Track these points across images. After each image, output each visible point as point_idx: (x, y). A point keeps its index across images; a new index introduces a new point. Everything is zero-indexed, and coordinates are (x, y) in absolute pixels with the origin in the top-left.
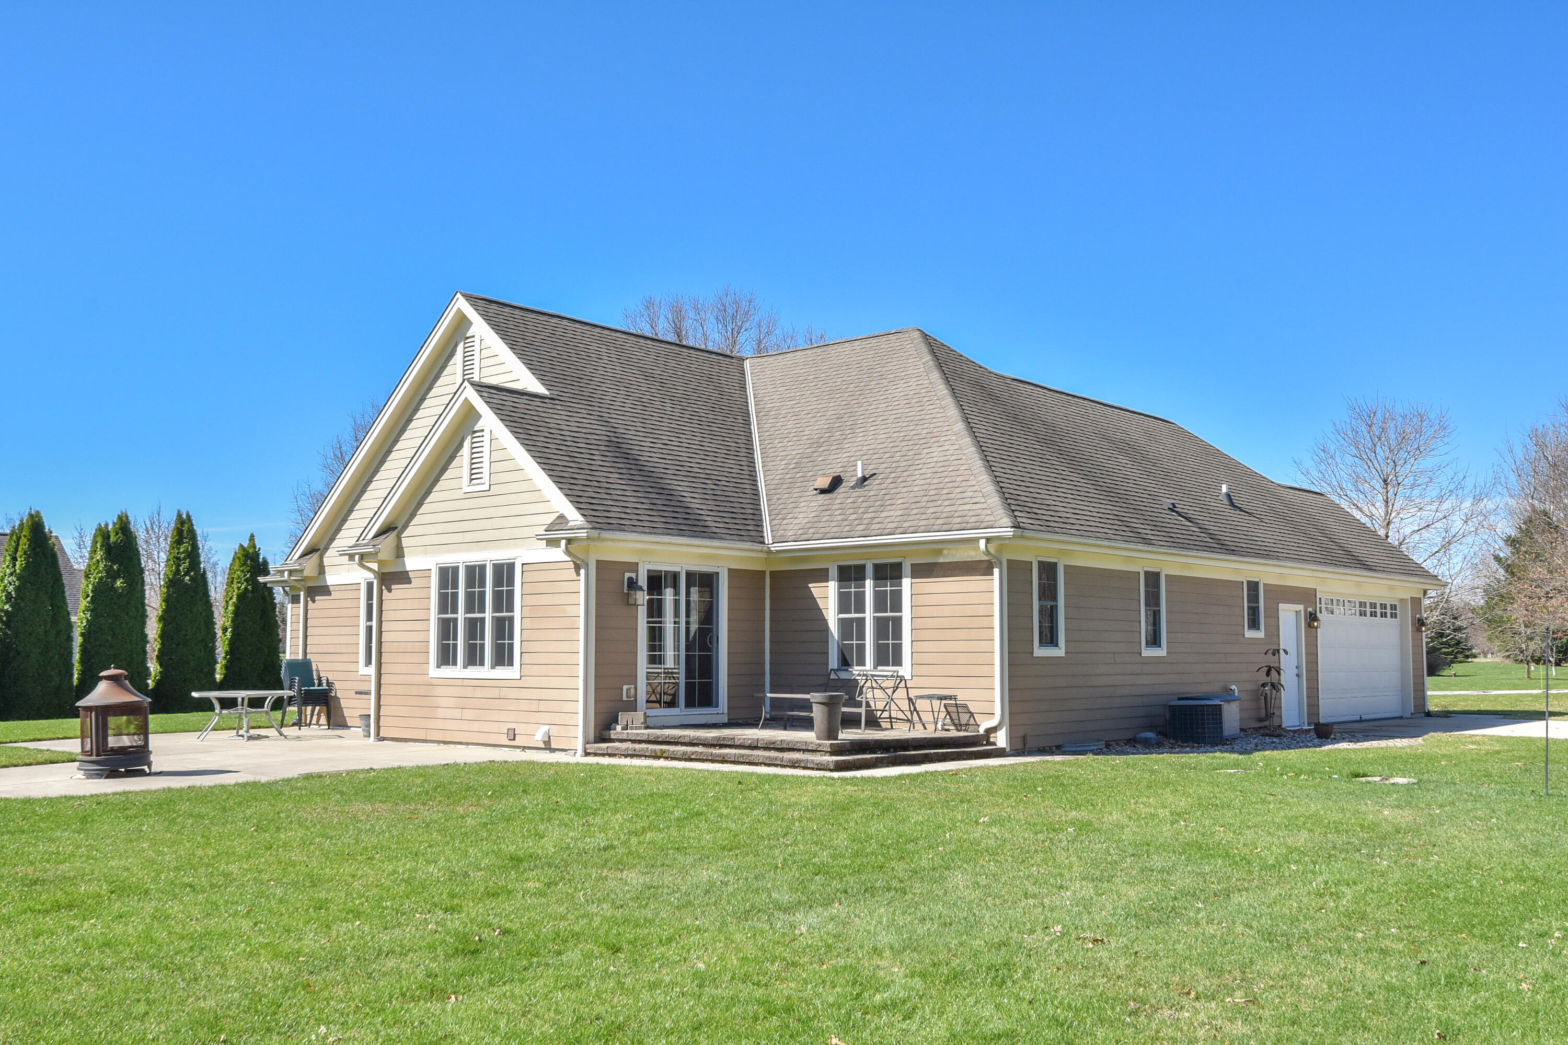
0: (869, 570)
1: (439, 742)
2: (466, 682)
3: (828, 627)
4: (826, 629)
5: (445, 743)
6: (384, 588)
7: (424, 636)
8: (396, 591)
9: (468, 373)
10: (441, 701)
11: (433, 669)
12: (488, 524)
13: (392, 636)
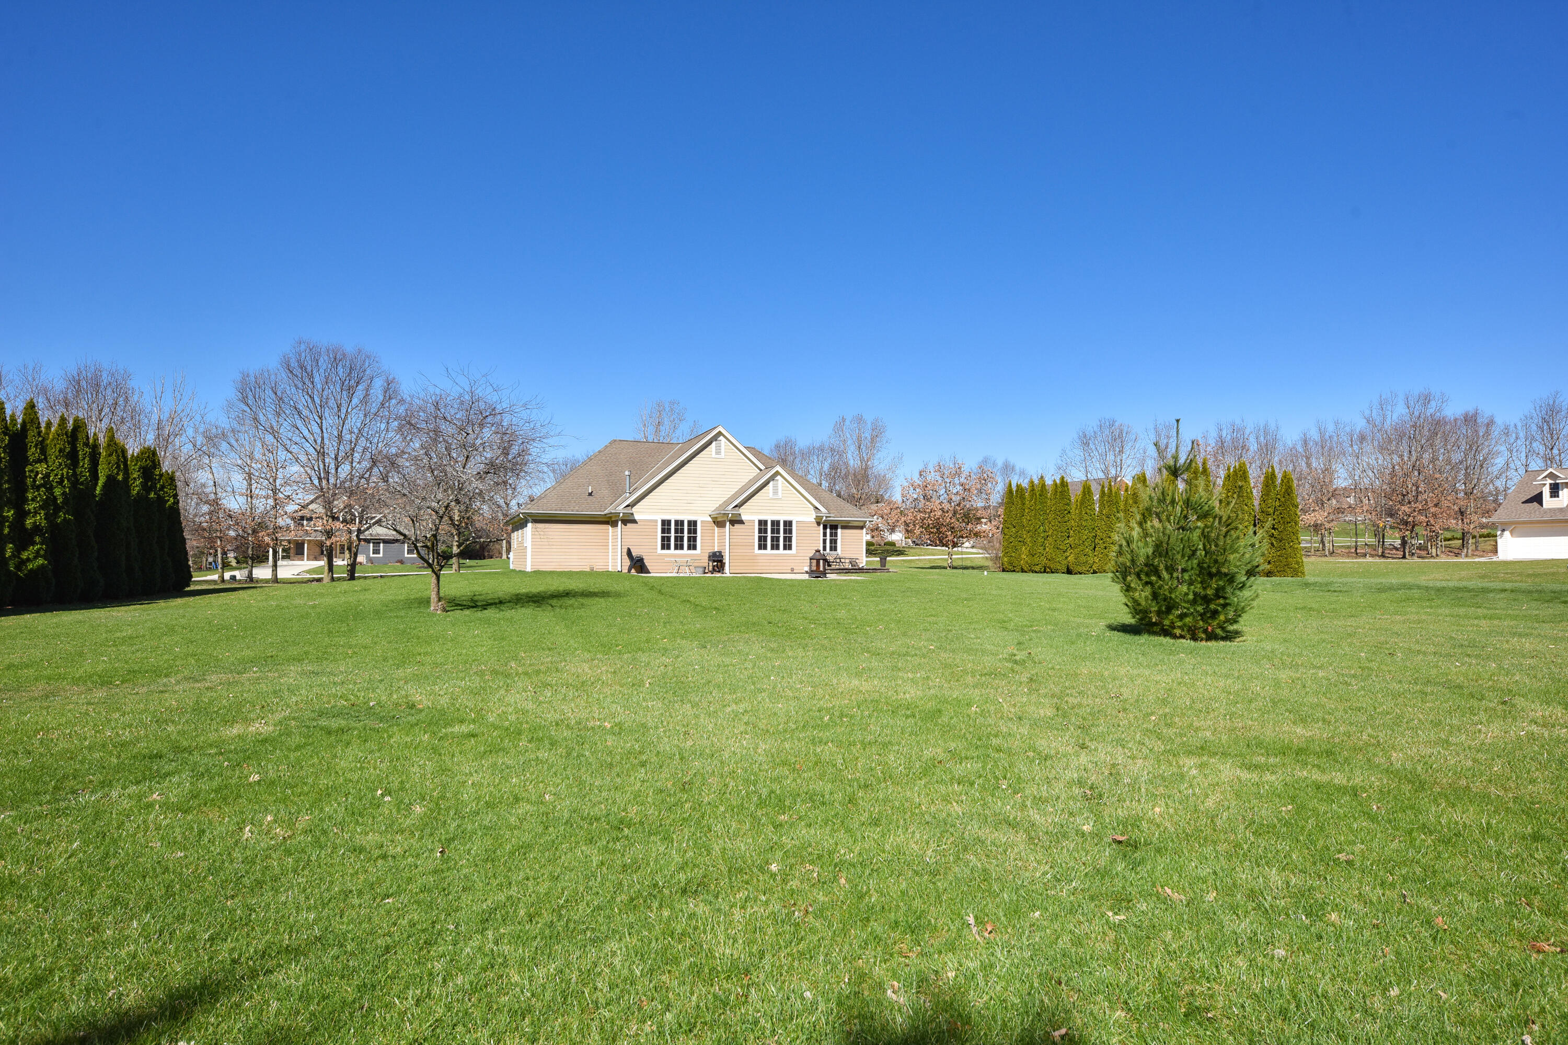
0: (828, 526)
1: (758, 573)
2: (771, 555)
5: (761, 573)
6: (730, 525)
7: (751, 541)
8: (737, 526)
9: (718, 452)
10: (760, 561)
11: (757, 551)
12: (781, 508)
13: (735, 540)
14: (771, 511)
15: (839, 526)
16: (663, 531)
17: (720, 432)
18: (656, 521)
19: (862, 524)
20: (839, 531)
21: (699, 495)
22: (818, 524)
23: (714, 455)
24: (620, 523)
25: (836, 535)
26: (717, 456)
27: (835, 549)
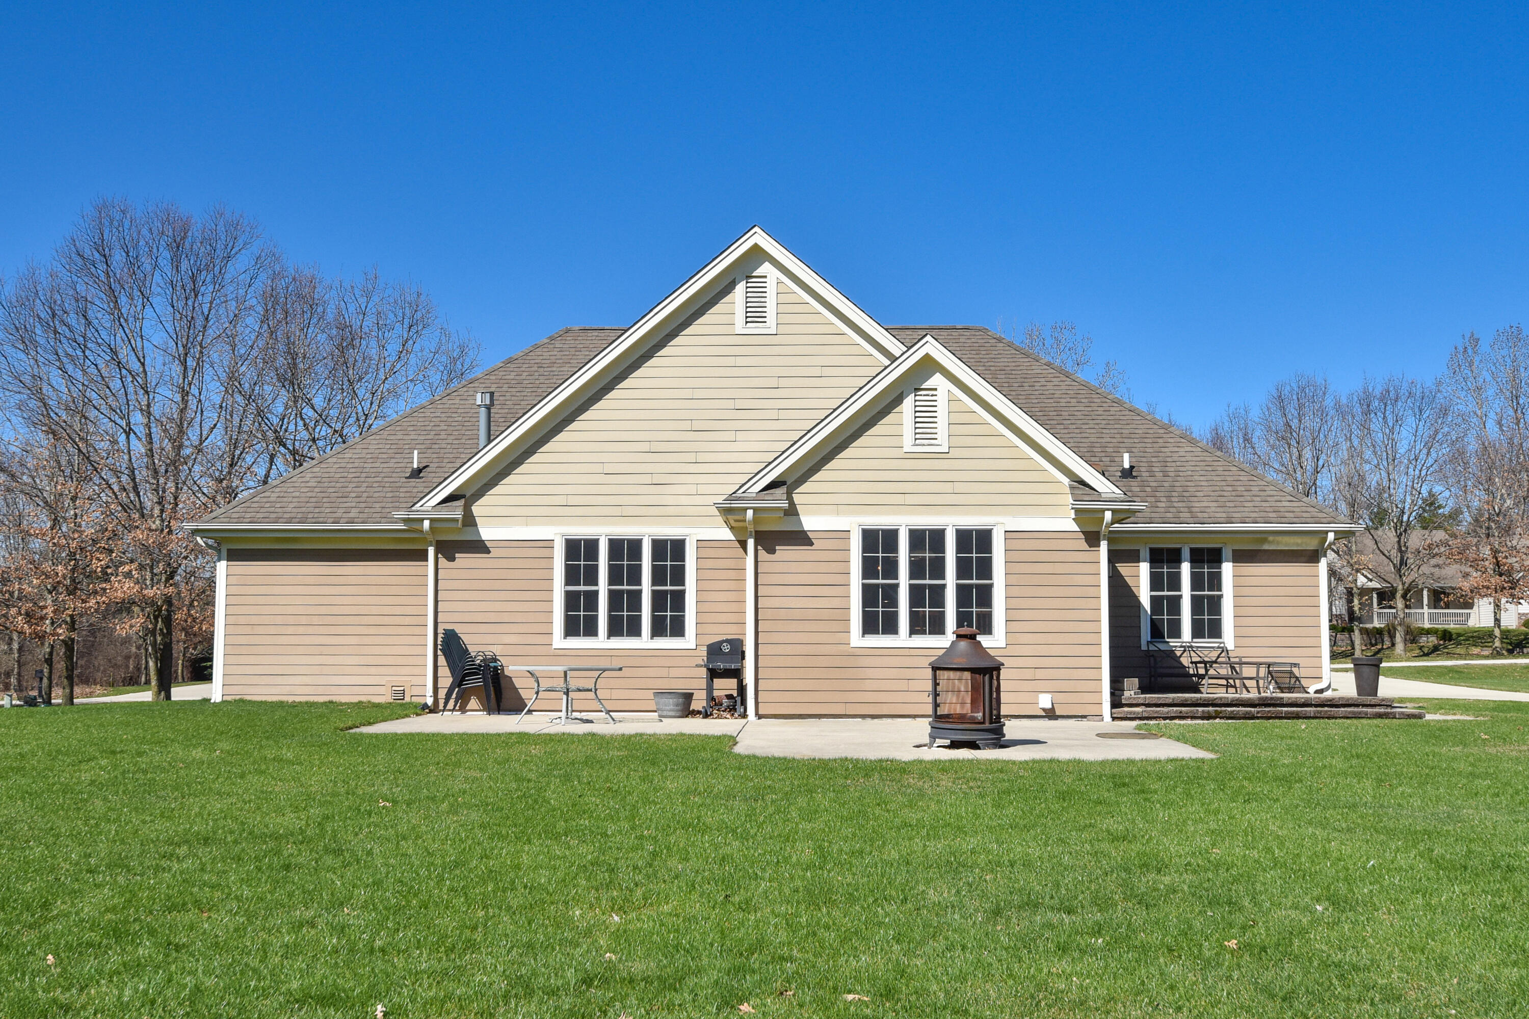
0: (1186, 553)
1: (863, 717)
2: (913, 652)
3: (1139, 602)
4: (1138, 605)
5: (873, 717)
6: (759, 547)
7: (836, 603)
8: (784, 552)
9: (754, 315)
10: (871, 673)
11: (856, 638)
12: (948, 487)
13: (775, 602)
14: (910, 499)
15: (1227, 552)
16: (571, 576)
17: (756, 248)
18: (548, 544)
19: (1311, 544)
20: (1227, 569)
21: (691, 457)
22: (1092, 539)
23: (739, 325)
24: (431, 551)
25: (1216, 582)
26: (752, 328)
27: (1215, 630)
